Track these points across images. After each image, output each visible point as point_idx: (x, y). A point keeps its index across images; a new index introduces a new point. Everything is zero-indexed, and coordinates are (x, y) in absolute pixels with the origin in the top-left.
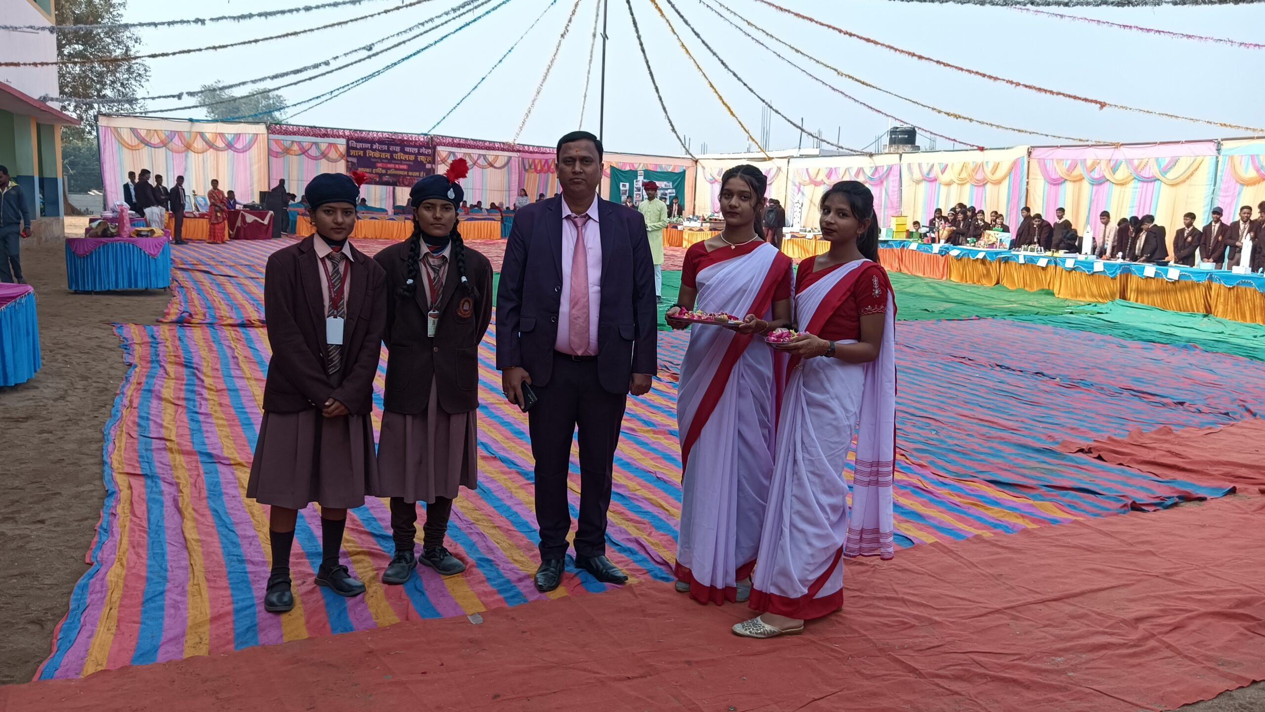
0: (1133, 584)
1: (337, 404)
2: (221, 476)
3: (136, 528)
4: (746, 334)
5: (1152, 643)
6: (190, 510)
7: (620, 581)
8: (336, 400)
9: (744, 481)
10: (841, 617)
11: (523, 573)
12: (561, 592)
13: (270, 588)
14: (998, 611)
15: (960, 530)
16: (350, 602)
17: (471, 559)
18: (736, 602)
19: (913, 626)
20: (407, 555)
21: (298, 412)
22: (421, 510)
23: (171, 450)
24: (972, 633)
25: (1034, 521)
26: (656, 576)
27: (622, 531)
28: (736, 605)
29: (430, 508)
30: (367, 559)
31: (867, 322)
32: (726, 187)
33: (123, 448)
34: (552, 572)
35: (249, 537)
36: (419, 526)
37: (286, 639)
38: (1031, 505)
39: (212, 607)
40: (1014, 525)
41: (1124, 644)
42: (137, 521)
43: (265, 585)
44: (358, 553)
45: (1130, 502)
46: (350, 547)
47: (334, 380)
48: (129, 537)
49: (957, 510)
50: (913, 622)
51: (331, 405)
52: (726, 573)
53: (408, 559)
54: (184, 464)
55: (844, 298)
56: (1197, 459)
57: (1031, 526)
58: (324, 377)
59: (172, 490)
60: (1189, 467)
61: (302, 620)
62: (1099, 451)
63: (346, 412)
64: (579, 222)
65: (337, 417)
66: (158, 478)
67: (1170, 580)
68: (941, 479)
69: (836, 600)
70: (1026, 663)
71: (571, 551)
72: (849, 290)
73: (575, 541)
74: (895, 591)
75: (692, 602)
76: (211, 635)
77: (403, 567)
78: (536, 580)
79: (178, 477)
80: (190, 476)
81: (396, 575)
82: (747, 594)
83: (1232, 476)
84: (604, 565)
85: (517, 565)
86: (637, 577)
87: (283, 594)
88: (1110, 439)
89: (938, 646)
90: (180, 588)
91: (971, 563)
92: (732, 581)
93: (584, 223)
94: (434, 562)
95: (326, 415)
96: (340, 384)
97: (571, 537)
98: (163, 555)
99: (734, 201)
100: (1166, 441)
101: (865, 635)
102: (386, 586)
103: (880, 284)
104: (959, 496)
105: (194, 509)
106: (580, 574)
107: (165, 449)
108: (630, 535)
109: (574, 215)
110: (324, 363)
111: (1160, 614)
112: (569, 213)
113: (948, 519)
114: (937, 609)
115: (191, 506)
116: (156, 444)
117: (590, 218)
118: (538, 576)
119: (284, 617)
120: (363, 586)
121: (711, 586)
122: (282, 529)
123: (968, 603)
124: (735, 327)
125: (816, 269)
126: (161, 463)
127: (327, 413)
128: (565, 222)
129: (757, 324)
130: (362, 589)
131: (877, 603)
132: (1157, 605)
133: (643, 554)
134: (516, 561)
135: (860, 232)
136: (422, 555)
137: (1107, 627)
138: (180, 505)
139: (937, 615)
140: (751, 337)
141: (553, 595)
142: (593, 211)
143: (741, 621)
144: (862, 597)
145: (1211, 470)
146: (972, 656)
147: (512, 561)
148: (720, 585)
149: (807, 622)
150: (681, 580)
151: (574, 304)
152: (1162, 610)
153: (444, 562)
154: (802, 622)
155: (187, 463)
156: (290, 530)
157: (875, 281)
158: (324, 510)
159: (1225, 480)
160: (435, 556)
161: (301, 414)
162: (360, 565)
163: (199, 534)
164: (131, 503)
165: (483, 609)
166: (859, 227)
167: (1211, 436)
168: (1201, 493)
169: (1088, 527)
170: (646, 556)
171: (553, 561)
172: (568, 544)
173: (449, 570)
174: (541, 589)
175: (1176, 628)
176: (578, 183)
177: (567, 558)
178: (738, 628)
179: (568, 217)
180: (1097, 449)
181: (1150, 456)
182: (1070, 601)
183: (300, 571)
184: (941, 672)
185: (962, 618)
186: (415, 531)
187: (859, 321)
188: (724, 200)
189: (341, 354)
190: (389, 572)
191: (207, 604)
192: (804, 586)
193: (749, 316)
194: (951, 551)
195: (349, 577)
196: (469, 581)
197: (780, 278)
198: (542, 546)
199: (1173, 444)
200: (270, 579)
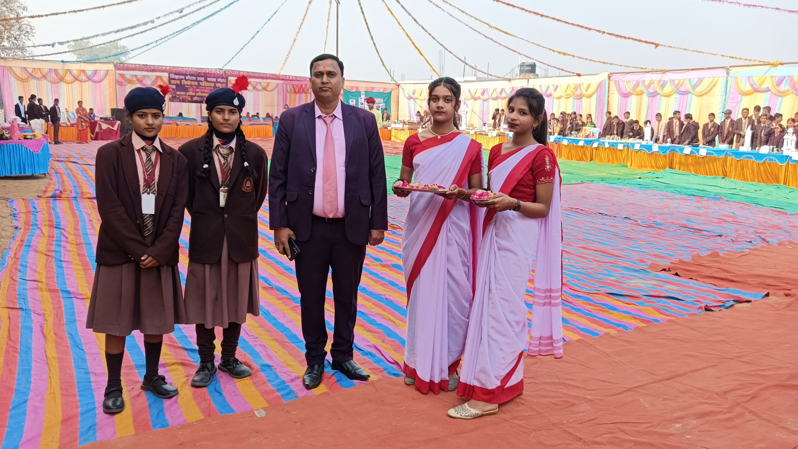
0: (717, 365)
1: (150, 258)
2: (75, 307)
3: (10, 349)
4: (451, 199)
5: (738, 410)
6: (52, 334)
7: (364, 378)
8: (149, 256)
9: (452, 305)
10: (523, 399)
11: (294, 375)
12: (322, 388)
13: (108, 395)
14: (630, 390)
15: (595, 329)
16: (167, 403)
17: (256, 364)
18: (448, 391)
19: (573, 405)
20: (209, 365)
21: (121, 264)
22: (219, 331)
23: (41, 289)
24: (615, 407)
25: (643, 321)
26: (390, 373)
27: (364, 340)
28: (449, 393)
29: (225, 331)
30: (180, 367)
31: (541, 189)
32: (434, 93)
33: (6, 288)
34: (315, 374)
35: (94, 354)
36: (218, 343)
37: (118, 435)
38: (639, 310)
39: (63, 411)
40: (630, 324)
41: (721, 411)
42: (12, 344)
43: (103, 391)
44: (174, 364)
45: (703, 305)
46: (168, 359)
47: (148, 241)
48: (5, 357)
49: (590, 315)
50: (574, 401)
51: (146, 260)
52: (441, 371)
53: (210, 368)
54: (50, 300)
55: (525, 172)
56: (739, 273)
57: (642, 325)
58: (140, 238)
59: (40, 319)
60: (735, 279)
61: (131, 420)
62: (675, 270)
63: (157, 264)
64: (328, 120)
65: (151, 268)
66: (30, 310)
67: (741, 361)
68: (576, 293)
69: (519, 387)
70: (656, 430)
71: (329, 357)
72: (528, 166)
73: (331, 351)
74: (557, 377)
75: (417, 392)
76: (61, 435)
77: (206, 374)
78: (304, 381)
79: (45, 310)
80: (54, 308)
81: (201, 380)
82: (456, 385)
83: (764, 284)
84: (353, 367)
85: (290, 369)
86: (377, 375)
87: (116, 400)
88: (681, 261)
89: (593, 419)
90: (40, 396)
91: (606, 353)
92: (446, 376)
93: (332, 121)
94: (229, 369)
95: (142, 267)
96: (153, 244)
97: (328, 347)
98: (29, 371)
99: (441, 103)
100: (716, 262)
101: (542, 413)
102: (194, 388)
103: (550, 161)
104: (590, 304)
105: (55, 333)
106: (336, 374)
107: (36, 288)
108: (370, 342)
109: (324, 115)
110: (141, 228)
111: (740, 387)
112: (321, 114)
113: (585, 322)
114: (589, 390)
115: (53, 331)
116: (29, 285)
117: (336, 117)
118: (305, 377)
119: (117, 417)
120: (177, 390)
121: (431, 381)
122: (115, 351)
123: (608, 384)
124: (444, 194)
125: (503, 152)
126: (33, 298)
127: (143, 265)
128: (318, 121)
129: (459, 192)
130: (176, 392)
131: (546, 387)
132: (736, 380)
133: (379, 355)
134: (289, 365)
135: (535, 125)
136: (220, 364)
137: (706, 399)
138: (45, 331)
139: (589, 394)
140: (455, 201)
141: (316, 391)
142: (338, 112)
143: (454, 406)
144: (536, 383)
145: (750, 280)
146: (618, 425)
147: (286, 366)
148: (437, 380)
149: (500, 405)
150: (407, 376)
151: (326, 179)
152: (741, 385)
153: (236, 369)
154: (497, 405)
155: (52, 298)
156: (120, 352)
157: (547, 159)
158: (146, 336)
159: (760, 287)
160: (230, 365)
161: (124, 266)
162: (175, 373)
163: (57, 353)
164: (9, 330)
165: (266, 405)
166: (535, 122)
167: (744, 257)
168: (747, 297)
169: (679, 324)
170: (382, 358)
171: (316, 366)
172: (326, 353)
173: (240, 375)
174: (308, 387)
175: (753, 397)
176: (326, 91)
177: (326, 362)
178: (452, 412)
179: (320, 117)
180: (674, 269)
181: (709, 273)
182: (678, 379)
183: (130, 380)
184: (598, 439)
185: (606, 396)
186: (214, 348)
187: (534, 188)
188: (432, 103)
189: (153, 221)
190: (196, 378)
191: (60, 409)
192: (498, 380)
193: (453, 186)
194: (592, 345)
195: (166, 383)
196: (255, 383)
197: (473, 159)
198: (307, 355)
199: (721, 263)
200: (107, 388)
